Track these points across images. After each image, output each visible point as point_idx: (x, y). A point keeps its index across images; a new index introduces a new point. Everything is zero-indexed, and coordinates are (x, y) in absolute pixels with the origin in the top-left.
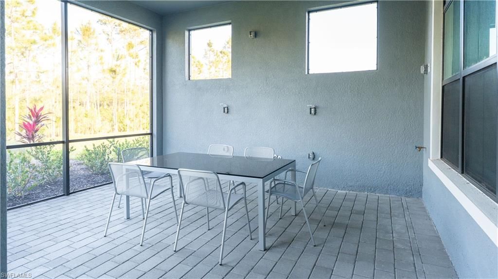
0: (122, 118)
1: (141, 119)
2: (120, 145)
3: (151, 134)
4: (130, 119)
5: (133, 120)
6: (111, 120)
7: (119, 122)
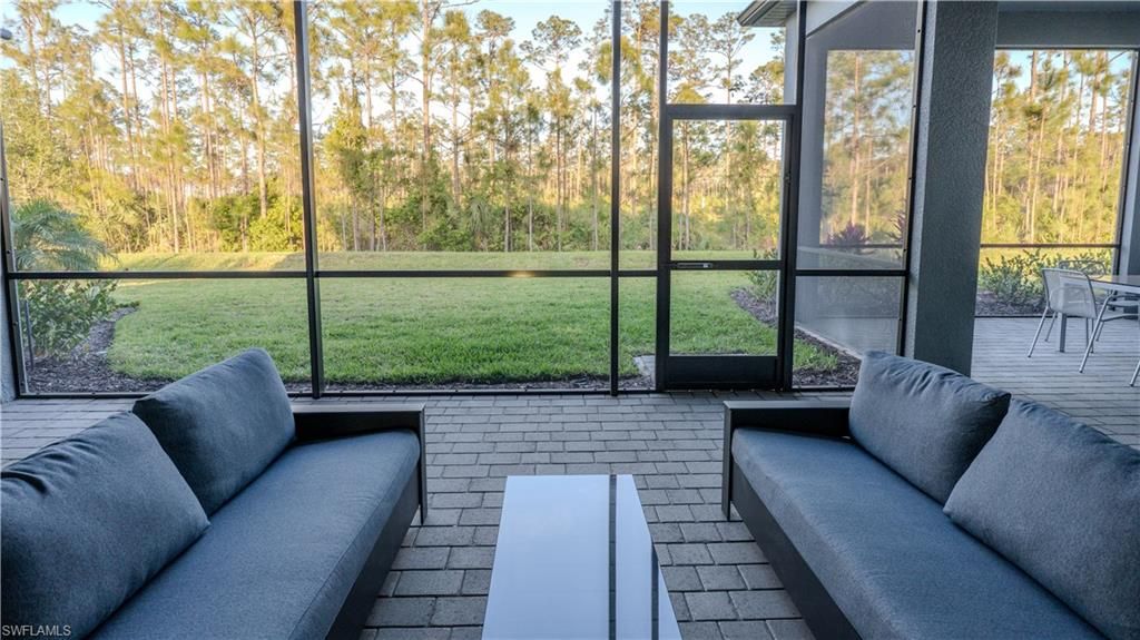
0: (1046, 218)
1: (1100, 222)
2: (1049, 262)
3: (1119, 247)
4: (1068, 221)
5: (1076, 225)
6: (1020, 223)
7: (1039, 228)
